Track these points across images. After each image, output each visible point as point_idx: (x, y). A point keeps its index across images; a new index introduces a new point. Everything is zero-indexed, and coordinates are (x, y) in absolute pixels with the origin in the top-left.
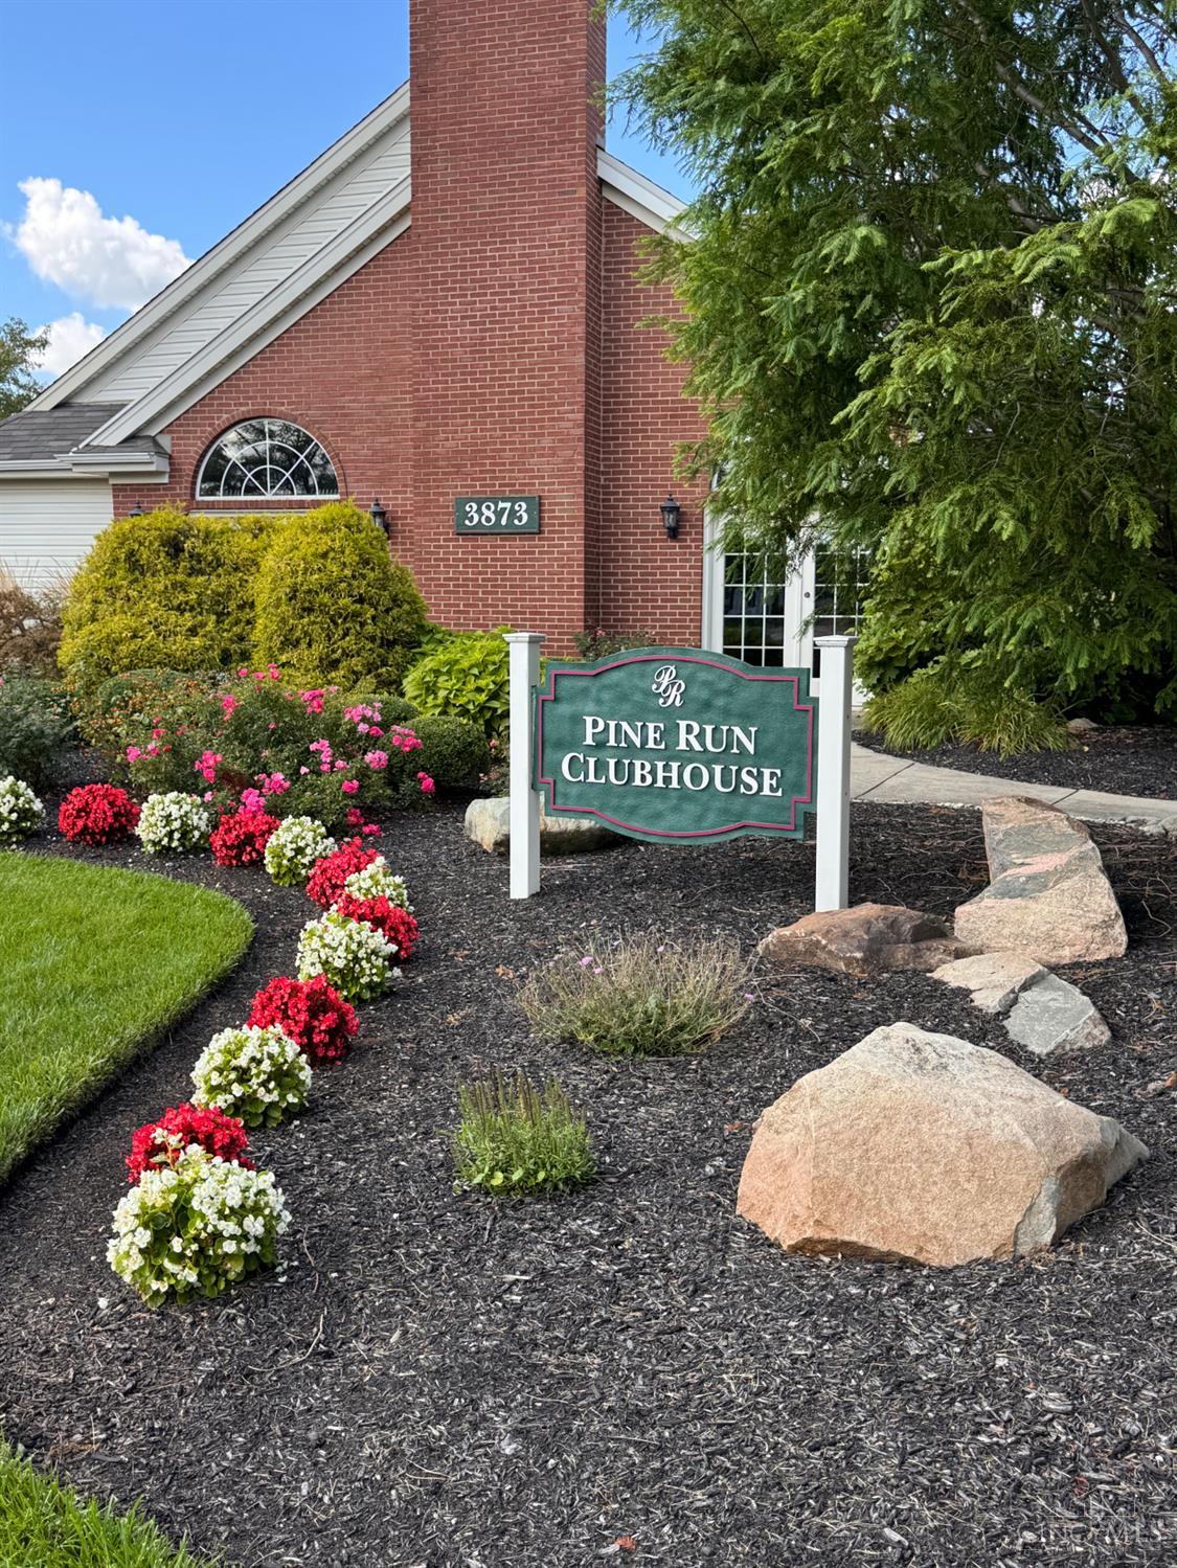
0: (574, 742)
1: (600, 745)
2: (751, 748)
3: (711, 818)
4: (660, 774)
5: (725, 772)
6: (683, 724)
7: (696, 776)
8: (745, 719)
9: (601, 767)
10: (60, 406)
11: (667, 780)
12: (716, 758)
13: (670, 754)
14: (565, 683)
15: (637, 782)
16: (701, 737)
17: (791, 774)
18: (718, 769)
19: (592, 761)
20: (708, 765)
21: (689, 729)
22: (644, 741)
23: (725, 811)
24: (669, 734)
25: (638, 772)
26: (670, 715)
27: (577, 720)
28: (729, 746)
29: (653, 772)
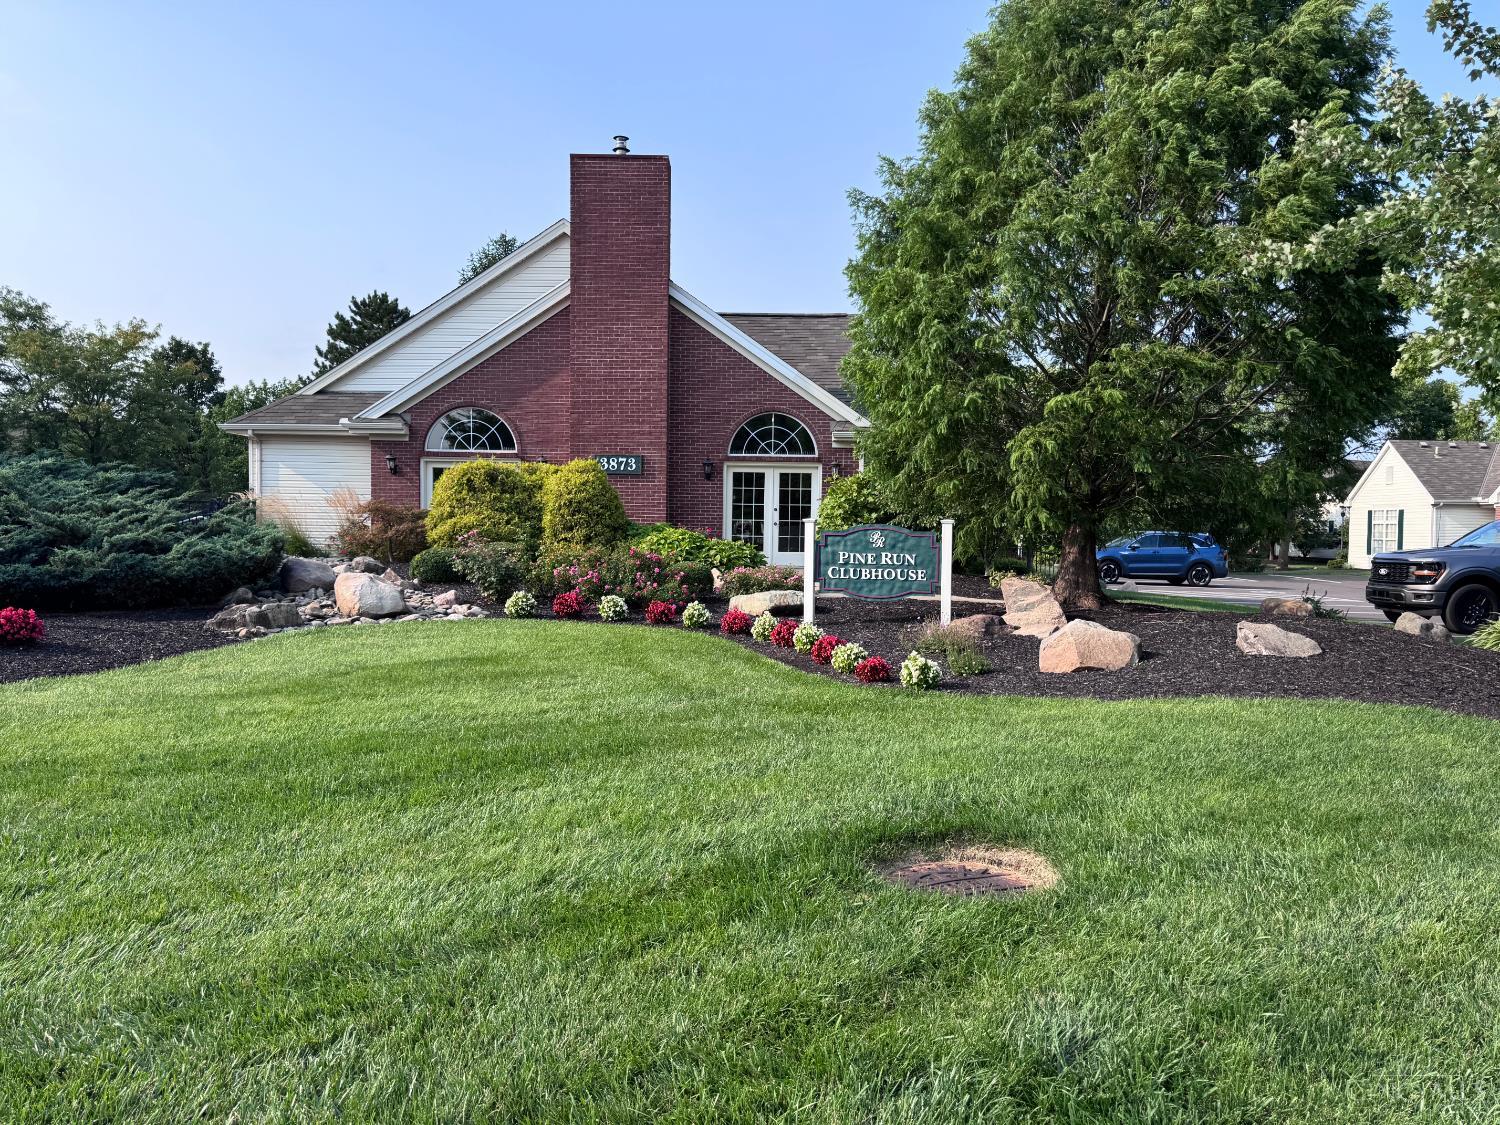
0: (834, 561)
1: (846, 563)
2: (913, 562)
3: (895, 590)
4: (874, 574)
5: (902, 572)
6: (884, 554)
7: (889, 574)
8: (910, 552)
9: (846, 572)
10: (320, 392)
11: (877, 576)
12: (898, 567)
13: (878, 566)
14: (829, 539)
15: (863, 577)
16: (891, 559)
17: (929, 572)
18: (899, 571)
19: (842, 570)
20: (895, 569)
21: (886, 556)
22: (867, 561)
23: (902, 587)
24: (878, 558)
25: (863, 573)
26: (878, 552)
27: (835, 554)
28: (903, 562)
29: (870, 573)
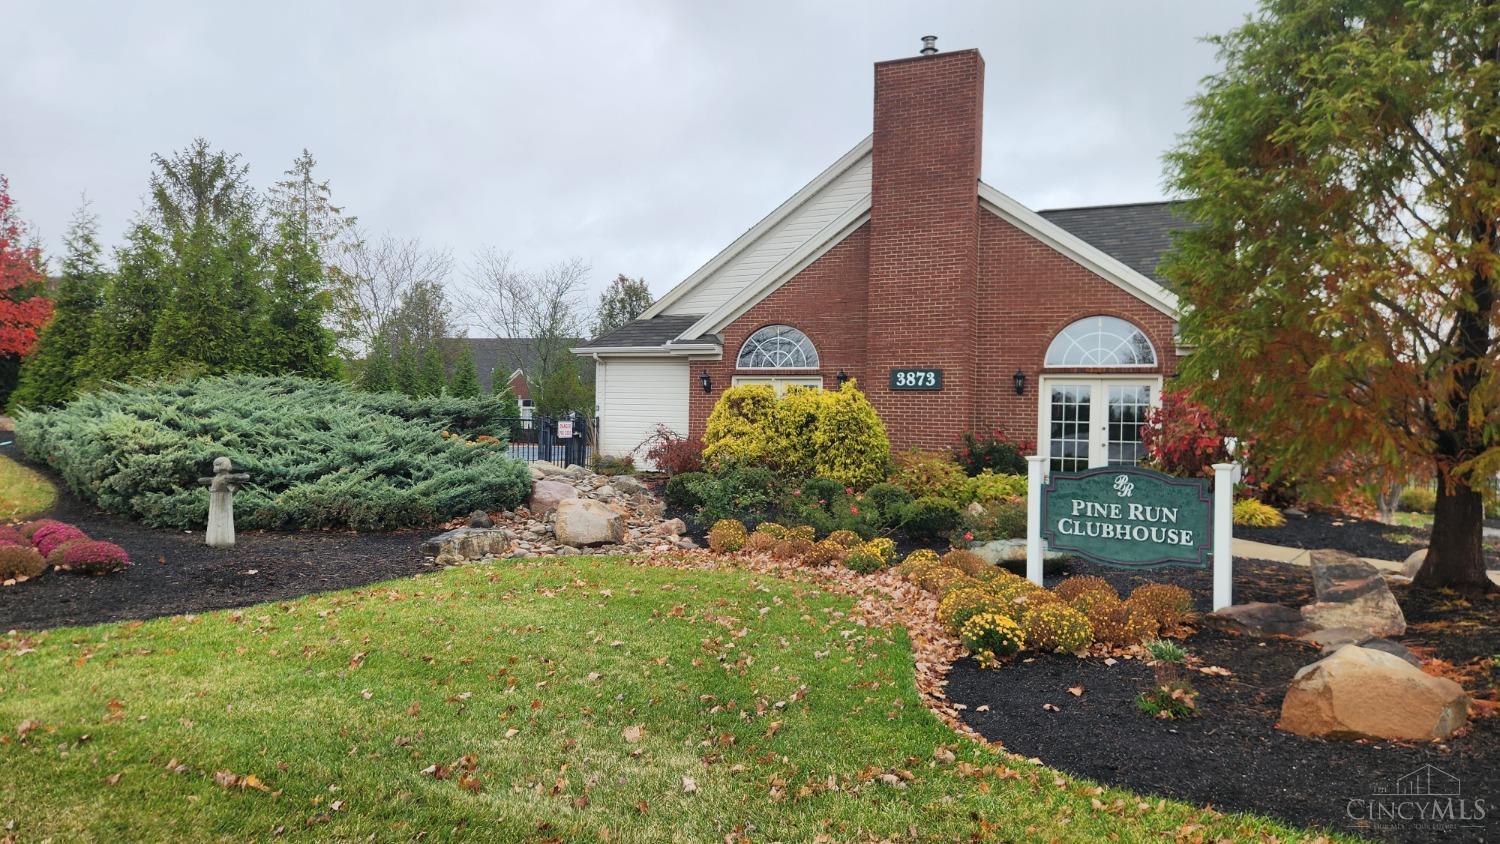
0: (1066, 514)
1: (1082, 515)
2: (1174, 519)
3: (1150, 554)
4: (1119, 531)
5: (1159, 531)
6: (1132, 506)
7: (1140, 532)
8: (1170, 505)
9: (1083, 527)
10: (656, 317)
11: (1123, 535)
12: (1153, 524)
13: (1124, 520)
17: (1198, 534)
18: (1154, 530)
19: (1077, 523)
20: (1148, 527)
21: (1136, 509)
23: (1158, 552)
24: (1125, 511)
25: (1105, 530)
26: (1124, 503)
27: (1068, 502)
28: (1161, 517)
29: (1115, 530)
